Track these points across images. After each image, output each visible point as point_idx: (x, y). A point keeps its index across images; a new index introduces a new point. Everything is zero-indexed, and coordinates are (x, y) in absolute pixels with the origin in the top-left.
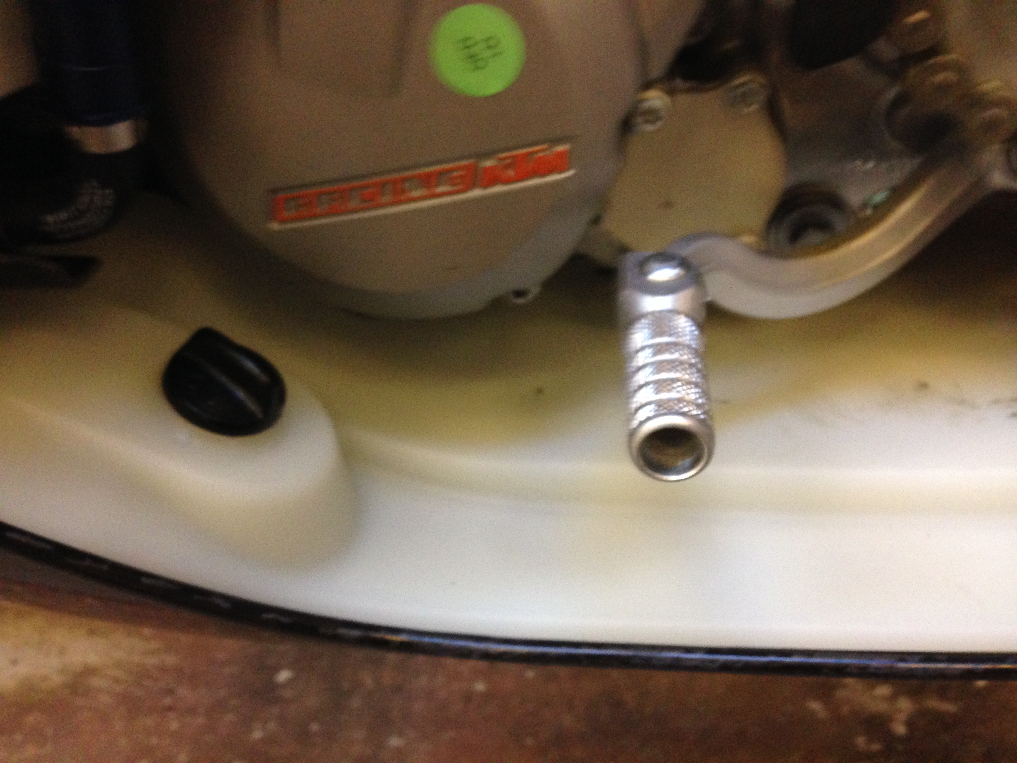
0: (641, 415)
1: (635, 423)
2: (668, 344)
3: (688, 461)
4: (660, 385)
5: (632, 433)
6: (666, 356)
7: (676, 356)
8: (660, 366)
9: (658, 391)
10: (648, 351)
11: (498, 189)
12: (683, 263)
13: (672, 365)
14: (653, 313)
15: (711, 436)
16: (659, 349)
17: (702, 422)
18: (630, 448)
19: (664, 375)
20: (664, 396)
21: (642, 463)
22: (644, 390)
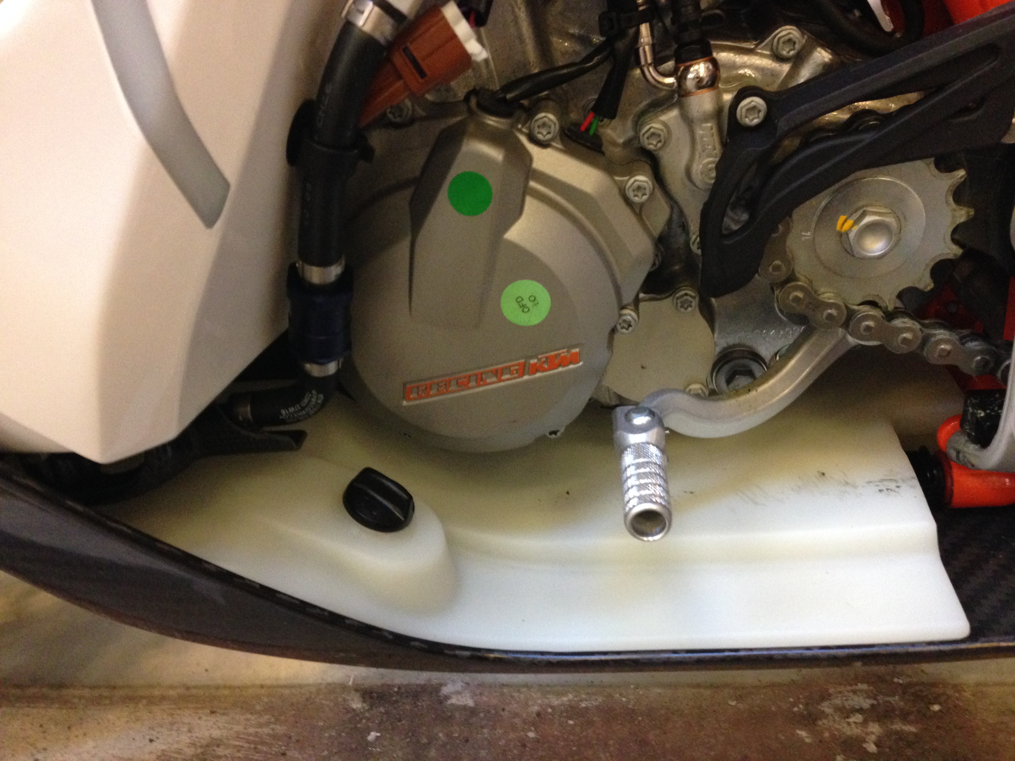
0: (630, 505)
1: (627, 509)
2: (643, 463)
3: (658, 529)
4: (641, 487)
5: (626, 515)
6: (642, 470)
7: (648, 470)
8: (639, 476)
9: (639, 490)
10: (633, 468)
11: (538, 375)
12: (651, 413)
13: (646, 475)
14: (634, 445)
15: (670, 514)
16: (638, 466)
17: (664, 506)
18: (625, 523)
19: (643, 481)
20: (644, 492)
21: (632, 531)
22: (630, 490)
